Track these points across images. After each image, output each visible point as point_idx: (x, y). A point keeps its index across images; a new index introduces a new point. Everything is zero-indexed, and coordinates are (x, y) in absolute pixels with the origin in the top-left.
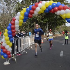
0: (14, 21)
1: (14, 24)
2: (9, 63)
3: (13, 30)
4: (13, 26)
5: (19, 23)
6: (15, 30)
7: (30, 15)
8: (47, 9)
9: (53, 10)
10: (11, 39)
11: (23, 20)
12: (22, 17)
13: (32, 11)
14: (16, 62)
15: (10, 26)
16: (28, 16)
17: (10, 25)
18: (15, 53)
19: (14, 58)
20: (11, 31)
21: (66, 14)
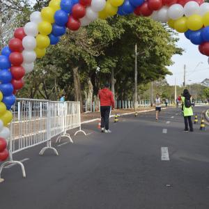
0: (21, 39)
1: (19, 49)
2: (3, 180)
3: (17, 69)
4: (16, 56)
5: (37, 47)
6: (22, 68)
7: (73, 21)
8: (128, 3)
9: (146, 5)
10: (8, 98)
11: (49, 36)
12: (47, 26)
13: (79, 8)
14: (24, 175)
15: (8, 56)
16: (66, 24)
17: (8, 51)
18: (22, 149)
19: (19, 163)
20: (11, 72)
21: (187, 19)
